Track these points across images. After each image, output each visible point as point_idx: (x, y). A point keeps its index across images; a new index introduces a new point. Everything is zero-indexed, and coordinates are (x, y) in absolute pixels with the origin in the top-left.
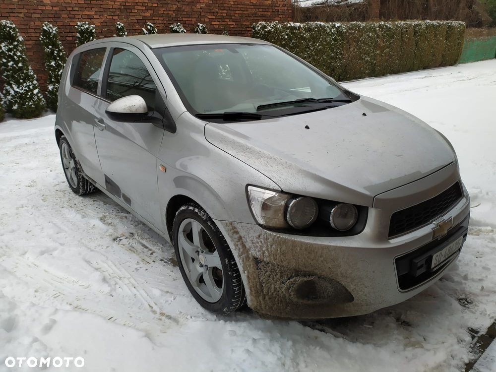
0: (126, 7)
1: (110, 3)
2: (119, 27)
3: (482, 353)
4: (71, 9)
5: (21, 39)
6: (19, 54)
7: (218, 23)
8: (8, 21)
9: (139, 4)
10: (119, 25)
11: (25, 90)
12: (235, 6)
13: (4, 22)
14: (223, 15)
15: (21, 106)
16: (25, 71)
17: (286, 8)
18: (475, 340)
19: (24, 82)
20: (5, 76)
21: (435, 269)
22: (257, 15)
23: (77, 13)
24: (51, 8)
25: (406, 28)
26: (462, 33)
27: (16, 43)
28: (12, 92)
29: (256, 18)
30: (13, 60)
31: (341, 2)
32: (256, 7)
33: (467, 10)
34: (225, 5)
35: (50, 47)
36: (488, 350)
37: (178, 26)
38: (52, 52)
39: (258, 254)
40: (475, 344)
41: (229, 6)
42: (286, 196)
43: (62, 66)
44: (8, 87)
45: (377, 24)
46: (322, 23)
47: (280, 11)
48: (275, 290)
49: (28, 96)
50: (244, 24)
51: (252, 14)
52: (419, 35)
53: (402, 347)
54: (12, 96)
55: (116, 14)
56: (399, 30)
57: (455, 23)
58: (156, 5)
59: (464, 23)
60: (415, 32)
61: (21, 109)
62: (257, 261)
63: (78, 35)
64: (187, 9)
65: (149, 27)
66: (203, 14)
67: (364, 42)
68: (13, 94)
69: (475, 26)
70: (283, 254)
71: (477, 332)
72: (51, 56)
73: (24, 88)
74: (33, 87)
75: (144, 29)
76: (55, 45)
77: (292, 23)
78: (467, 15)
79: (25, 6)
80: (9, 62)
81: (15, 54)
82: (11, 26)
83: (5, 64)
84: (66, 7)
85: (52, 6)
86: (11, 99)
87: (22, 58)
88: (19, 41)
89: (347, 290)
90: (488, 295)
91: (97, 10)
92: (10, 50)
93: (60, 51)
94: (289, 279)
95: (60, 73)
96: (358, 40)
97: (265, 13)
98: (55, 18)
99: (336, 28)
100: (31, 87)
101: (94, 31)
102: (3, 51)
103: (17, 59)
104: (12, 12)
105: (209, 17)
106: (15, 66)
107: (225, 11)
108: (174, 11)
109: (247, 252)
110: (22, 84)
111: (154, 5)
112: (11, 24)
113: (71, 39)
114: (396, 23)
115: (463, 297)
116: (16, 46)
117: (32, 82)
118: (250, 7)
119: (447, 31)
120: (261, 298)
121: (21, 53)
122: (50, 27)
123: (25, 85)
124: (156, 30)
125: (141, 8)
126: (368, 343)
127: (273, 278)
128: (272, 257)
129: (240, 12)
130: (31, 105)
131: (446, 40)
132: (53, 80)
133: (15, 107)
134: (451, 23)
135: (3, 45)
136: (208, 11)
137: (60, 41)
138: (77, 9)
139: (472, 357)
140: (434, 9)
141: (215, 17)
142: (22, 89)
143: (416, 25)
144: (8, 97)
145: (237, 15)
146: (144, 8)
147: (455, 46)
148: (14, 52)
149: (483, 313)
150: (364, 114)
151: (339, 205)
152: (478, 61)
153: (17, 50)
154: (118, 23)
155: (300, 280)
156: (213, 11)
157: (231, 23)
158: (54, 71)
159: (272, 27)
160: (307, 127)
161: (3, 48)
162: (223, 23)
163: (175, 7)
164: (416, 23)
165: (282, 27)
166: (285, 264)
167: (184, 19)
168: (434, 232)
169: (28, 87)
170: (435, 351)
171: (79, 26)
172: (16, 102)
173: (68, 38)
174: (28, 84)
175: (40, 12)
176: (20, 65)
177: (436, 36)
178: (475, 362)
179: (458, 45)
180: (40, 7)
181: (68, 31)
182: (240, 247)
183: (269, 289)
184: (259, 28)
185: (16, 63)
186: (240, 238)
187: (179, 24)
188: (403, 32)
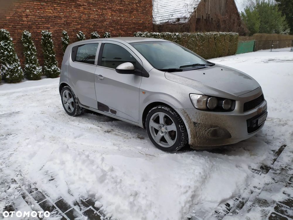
0: (67, 23)
1: (59, 20)
2: (65, 33)
3: (278, 156)
4: (38, 23)
5: (11, 39)
6: (10, 47)
7: (116, 32)
8: (5, 30)
9: (74, 21)
10: (65, 32)
11: (14, 67)
12: (124, 23)
13: (2, 30)
14: (118, 28)
15: (11, 76)
16: (14, 57)
17: (150, 25)
18: (275, 153)
19: (13, 63)
20: (2, 60)
21: (259, 125)
22: (135, 28)
23: (41, 25)
24: (27, 23)
25: (210, 36)
26: (237, 38)
27: (9, 41)
28: (6, 68)
29: (134, 30)
30: (7, 50)
31: (176, 22)
32: (134, 24)
33: (238, 27)
34: (119, 23)
35: (27, 44)
36: (280, 155)
37: (95, 34)
38: (29, 47)
39: (195, 121)
40: (275, 154)
41: (121, 23)
42: (207, 97)
43: (33, 54)
44: (4, 66)
45: (196, 34)
46: (169, 33)
47: (147, 26)
48: (202, 134)
49: (15, 71)
50: (129, 33)
51: (133, 28)
52: (217, 40)
53: (250, 156)
54: (6, 70)
55: (62, 26)
56: (207, 37)
57: (234, 34)
58: (83, 22)
59: (238, 34)
60: (215, 38)
61: (11, 78)
62: (195, 123)
63: (43, 37)
64: (100, 24)
65: (80, 34)
66: (107, 27)
67: (190, 43)
68: (7, 69)
69: (242, 35)
70: (206, 119)
71: (275, 151)
72: (28, 49)
73: (13, 66)
74: (18, 66)
75: (77, 35)
76: (30, 43)
77: (155, 33)
78: (238, 30)
79: (13, 22)
80: (5, 52)
81: (8, 47)
82: (6, 32)
83: (3, 53)
84: (35, 22)
85: (28, 22)
86: (6, 72)
87: (13, 50)
88: (11, 40)
89: (229, 133)
90: (276, 140)
91: (51, 24)
92: (5, 45)
93: (33, 46)
94: (208, 129)
95: (32, 58)
96: (187, 42)
97: (140, 27)
98: (29, 28)
99: (177, 36)
100: (17, 66)
101: (51, 35)
102: (1, 46)
103: (10, 50)
104: (6, 25)
105: (111, 29)
106: (8, 54)
107: (119, 26)
108: (92, 25)
109: (191, 120)
110: (12, 64)
111: (82, 22)
112: (6, 31)
113: (37, 39)
114: (206, 33)
115: (267, 141)
116: (9, 43)
117: (17, 63)
118: (132, 24)
119: (230, 38)
120: (196, 139)
121: (12, 47)
122: (28, 33)
123: (13, 64)
124: (84, 35)
125: (75, 23)
126: (237, 155)
127: (202, 130)
128: (201, 121)
129: (127, 27)
130: (17, 75)
131: (230, 42)
132: (29, 62)
133: (8, 77)
134: (232, 34)
135: (1, 42)
136: (110, 25)
137: (33, 40)
138: (41, 23)
139: (275, 157)
140: (222, 26)
141: (114, 29)
142: (12, 67)
143: (215, 35)
144: (3, 71)
145: (125, 28)
146: (77, 23)
147: (234, 45)
148: (8, 46)
149: (275, 145)
150: (222, 70)
151: (226, 100)
152: (245, 53)
153: (10, 45)
154: (64, 31)
155: (212, 129)
156: (113, 26)
157: (122, 32)
158: (29, 57)
159: (145, 35)
160: (204, 74)
161: (2, 44)
162: (118, 32)
163: (93, 23)
164: (215, 33)
165: (150, 35)
166: (207, 123)
167: (98, 30)
168: (258, 111)
169: (15, 65)
170: (262, 156)
171: (43, 33)
172: (8, 74)
173: (35, 39)
174: (15, 64)
175: (21, 25)
176: (11, 53)
177: (225, 40)
178: (277, 159)
179: (236, 45)
180: (21, 22)
181: (36, 35)
182: (188, 118)
183: (200, 134)
184: (138, 35)
185: (9, 52)
186: (187, 115)
187: (96, 32)
188: (209, 38)
